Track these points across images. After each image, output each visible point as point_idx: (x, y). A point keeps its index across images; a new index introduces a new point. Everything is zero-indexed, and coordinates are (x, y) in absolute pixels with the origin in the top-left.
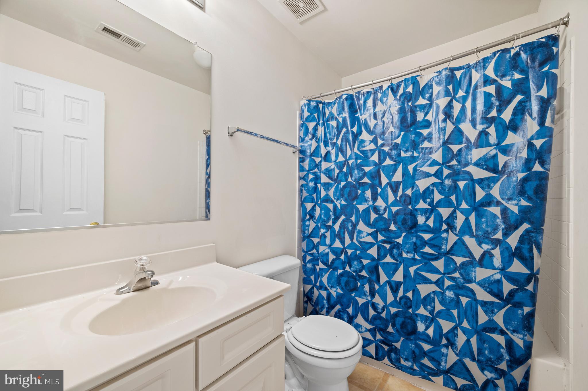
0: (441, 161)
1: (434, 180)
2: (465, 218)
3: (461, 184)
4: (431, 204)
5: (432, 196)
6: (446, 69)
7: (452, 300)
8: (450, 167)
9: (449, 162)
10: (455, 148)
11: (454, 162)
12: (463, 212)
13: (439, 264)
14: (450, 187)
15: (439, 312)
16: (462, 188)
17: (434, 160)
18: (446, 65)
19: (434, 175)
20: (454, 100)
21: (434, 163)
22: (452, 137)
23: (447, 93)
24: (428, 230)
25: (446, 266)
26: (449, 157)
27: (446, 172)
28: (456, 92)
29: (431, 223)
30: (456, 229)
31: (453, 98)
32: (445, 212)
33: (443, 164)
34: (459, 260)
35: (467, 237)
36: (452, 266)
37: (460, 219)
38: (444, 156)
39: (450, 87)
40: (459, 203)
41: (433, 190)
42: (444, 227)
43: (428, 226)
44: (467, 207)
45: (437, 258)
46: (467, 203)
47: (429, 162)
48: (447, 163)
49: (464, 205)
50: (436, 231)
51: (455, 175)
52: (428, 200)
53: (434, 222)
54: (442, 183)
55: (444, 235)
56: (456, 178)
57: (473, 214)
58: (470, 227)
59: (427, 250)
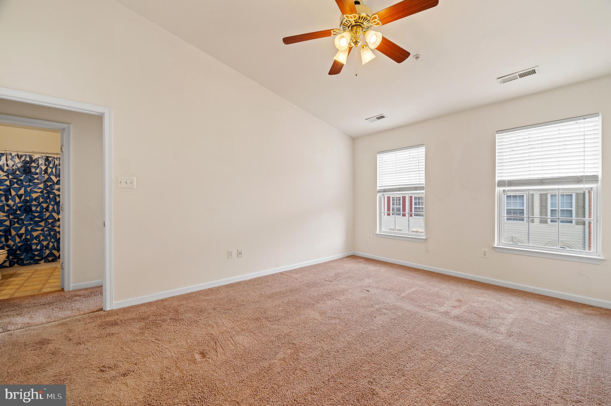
0: (43, 188)
1: (40, 194)
2: (53, 207)
3: (51, 196)
4: (39, 202)
5: (39, 200)
6: (45, 156)
7: (48, 234)
8: (46, 190)
9: (47, 188)
10: (49, 184)
11: (48, 188)
12: (52, 205)
13: (42, 224)
14: (47, 197)
15: (42, 240)
16: (51, 197)
17: (40, 187)
18: (45, 155)
19: (39, 192)
20: (48, 168)
21: (40, 188)
22: (47, 180)
23: (45, 165)
24: (37, 212)
25: (45, 224)
26: (46, 186)
27: (45, 192)
28: (49, 164)
29: (38, 209)
30: (49, 211)
31: (48, 166)
32: (45, 205)
33: (44, 189)
34: (50, 221)
35: (54, 213)
36: (48, 223)
37: (51, 207)
38: (44, 186)
39: (47, 163)
40: (50, 202)
41: (39, 198)
42: (44, 210)
43: (37, 211)
44: (53, 203)
45: (41, 222)
46: (53, 202)
47: (38, 188)
48: (45, 189)
49: (52, 203)
50: (41, 212)
51: (49, 193)
52: (37, 201)
53: (40, 209)
54: (43, 195)
55: (44, 213)
56: (49, 194)
57: (56, 205)
58: (55, 210)
59: (37, 219)
